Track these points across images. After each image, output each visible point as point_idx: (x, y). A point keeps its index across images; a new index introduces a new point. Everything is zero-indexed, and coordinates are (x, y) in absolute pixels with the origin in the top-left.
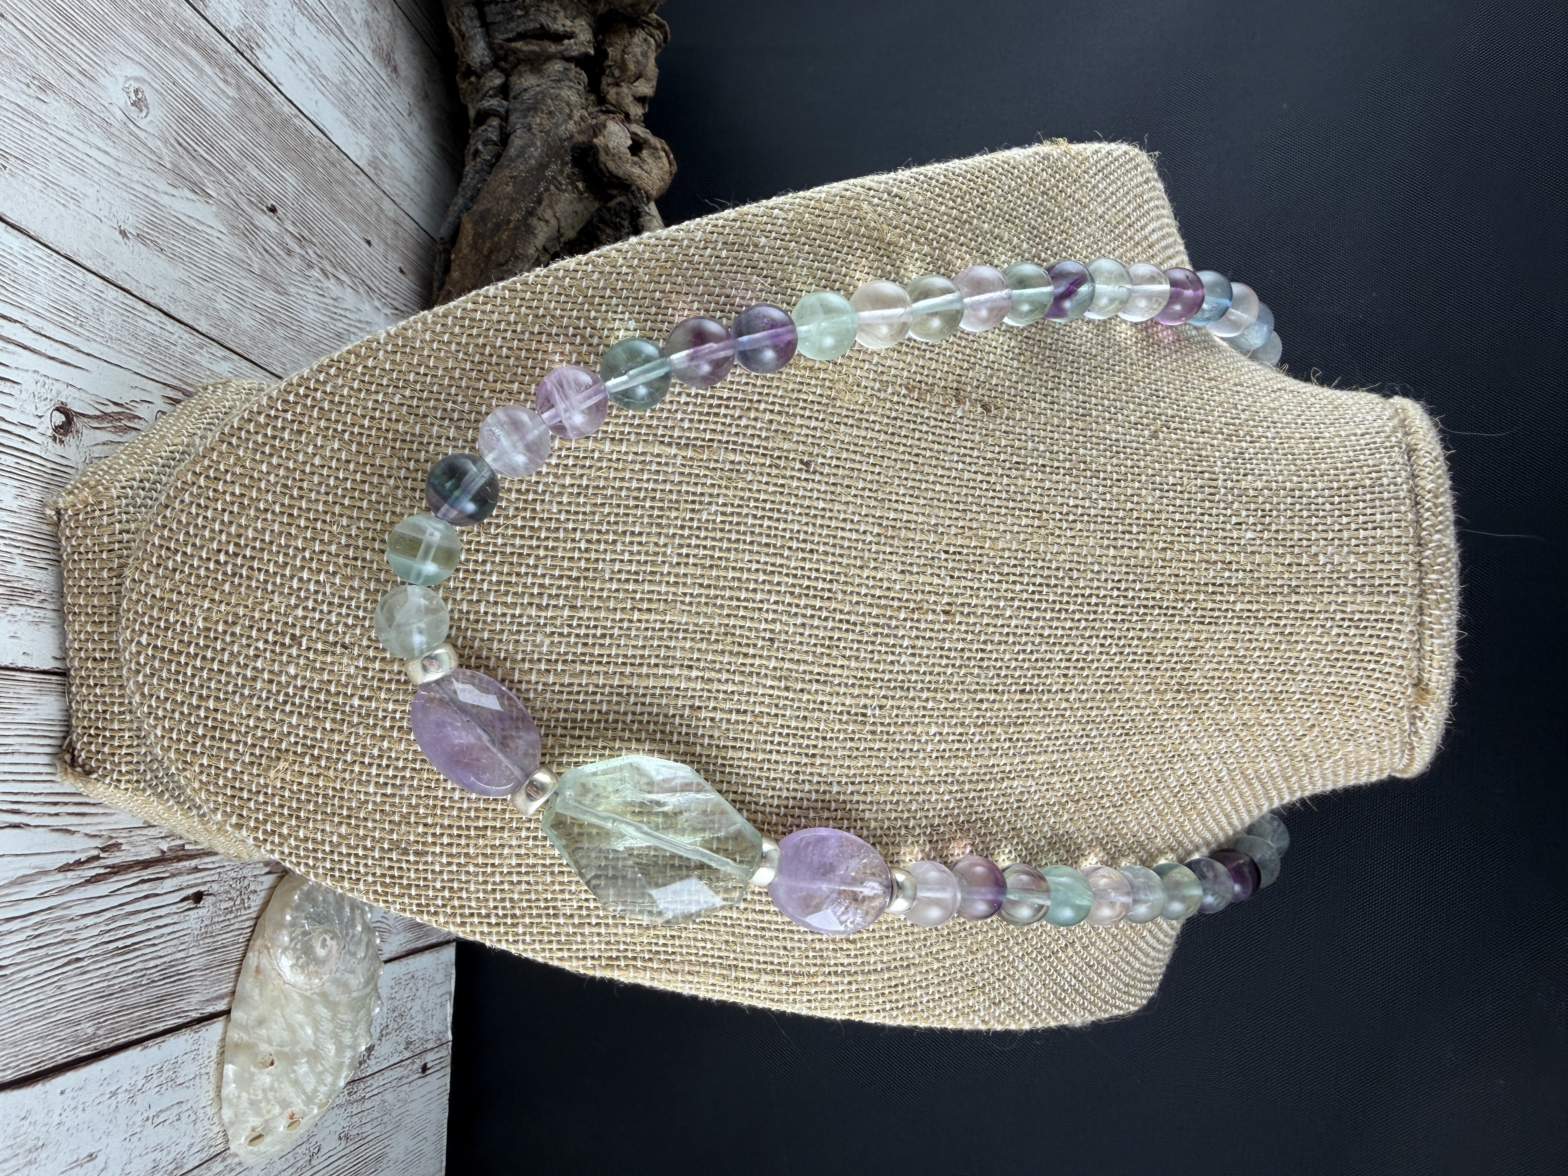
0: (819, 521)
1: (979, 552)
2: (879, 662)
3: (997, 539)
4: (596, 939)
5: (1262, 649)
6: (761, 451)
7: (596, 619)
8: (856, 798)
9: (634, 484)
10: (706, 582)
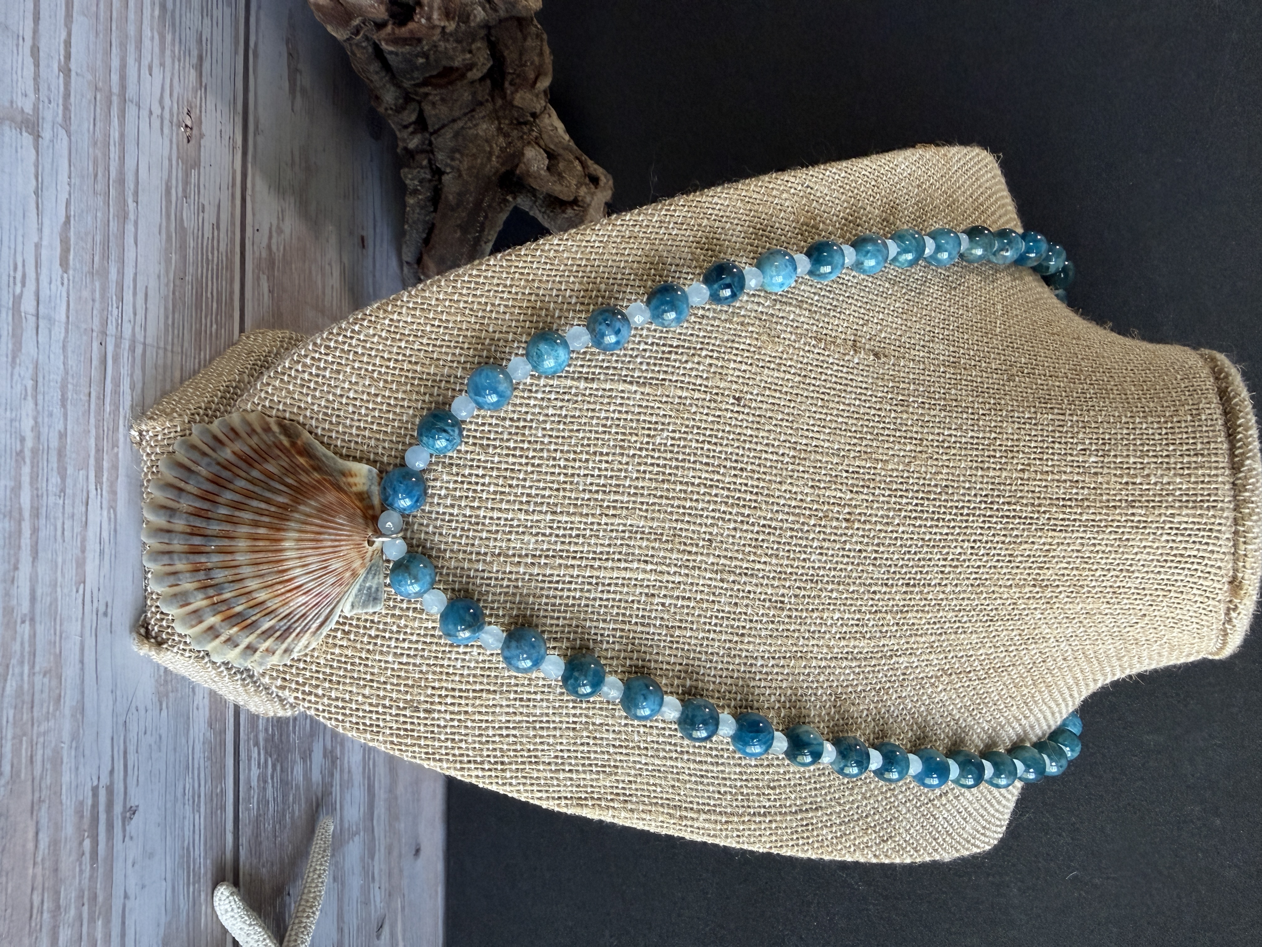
0: (747, 446)
1: (872, 471)
2: (794, 559)
3: (886, 461)
4: (569, 783)
5: (1103, 552)
6: (703, 389)
7: (572, 523)
8: (775, 670)
9: (603, 414)
10: (659, 493)
